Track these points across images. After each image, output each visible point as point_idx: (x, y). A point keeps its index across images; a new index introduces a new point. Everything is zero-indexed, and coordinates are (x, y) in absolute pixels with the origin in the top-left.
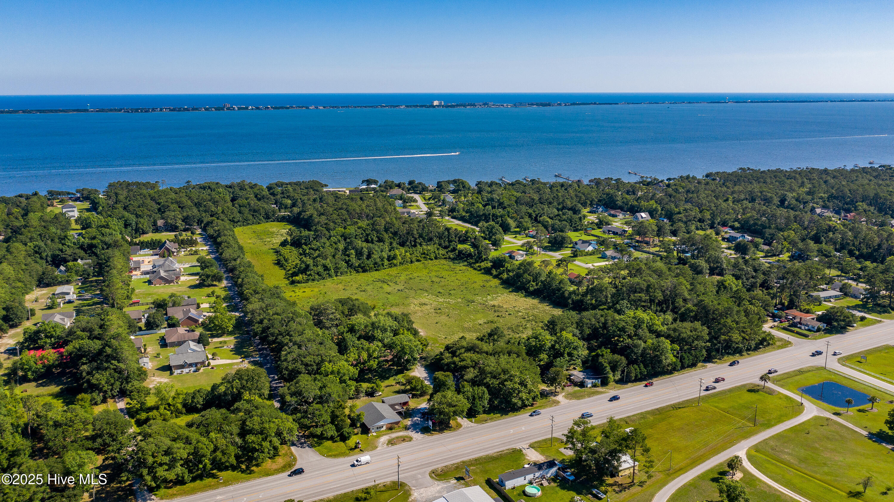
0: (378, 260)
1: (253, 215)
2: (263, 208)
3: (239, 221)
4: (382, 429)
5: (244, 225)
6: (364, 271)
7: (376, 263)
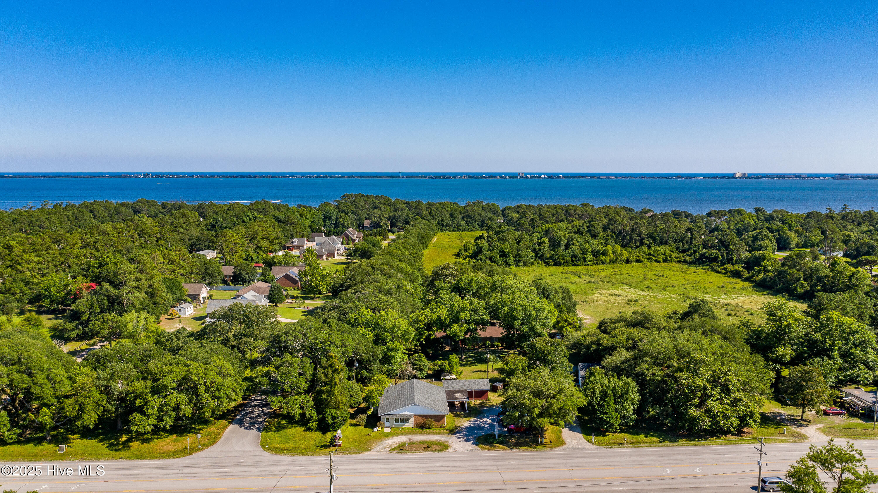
0: (578, 252)
1: (466, 222)
2: (480, 215)
3: (448, 225)
4: (406, 425)
5: (454, 231)
6: (557, 264)
7: (574, 256)
